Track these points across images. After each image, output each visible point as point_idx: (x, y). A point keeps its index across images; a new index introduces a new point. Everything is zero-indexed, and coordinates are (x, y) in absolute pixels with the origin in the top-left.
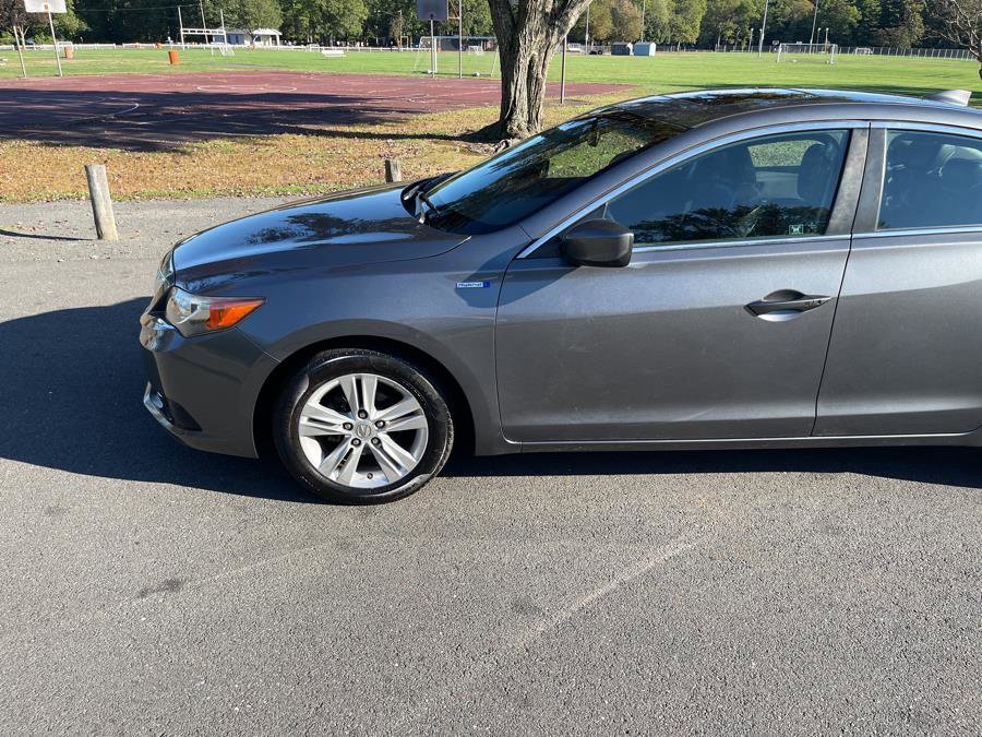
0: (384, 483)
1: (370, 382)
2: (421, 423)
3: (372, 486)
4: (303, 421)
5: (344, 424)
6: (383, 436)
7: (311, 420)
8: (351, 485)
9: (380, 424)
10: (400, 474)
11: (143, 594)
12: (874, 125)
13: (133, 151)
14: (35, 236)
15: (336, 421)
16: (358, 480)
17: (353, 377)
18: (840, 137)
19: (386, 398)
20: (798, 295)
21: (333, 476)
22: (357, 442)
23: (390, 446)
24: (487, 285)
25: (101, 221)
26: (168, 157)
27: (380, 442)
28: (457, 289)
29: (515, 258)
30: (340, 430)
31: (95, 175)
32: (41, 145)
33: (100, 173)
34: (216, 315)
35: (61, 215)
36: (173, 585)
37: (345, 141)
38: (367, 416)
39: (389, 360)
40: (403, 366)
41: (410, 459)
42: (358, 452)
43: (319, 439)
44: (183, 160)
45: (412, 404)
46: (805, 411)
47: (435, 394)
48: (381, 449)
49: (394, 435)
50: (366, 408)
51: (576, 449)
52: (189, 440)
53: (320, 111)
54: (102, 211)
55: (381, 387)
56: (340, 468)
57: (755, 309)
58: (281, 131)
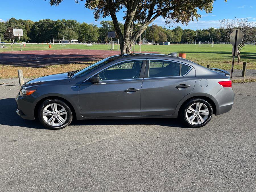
0: (59, 125)
1: (56, 105)
2: (66, 113)
3: (57, 126)
4: (44, 112)
5: (52, 113)
6: (59, 116)
7: (45, 112)
8: (53, 125)
9: (58, 113)
10: (62, 123)
11: (9, 142)
12: (147, 59)
13: (34, 67)
14: (6, 85)
15: (50, 113)
16: (54, 125)
17: (53, 104)
18: (141, 61)
19: (59, 108)
20: (134, 89)
21: (49, 124)
22: (54, 117)
23: (60, 118)
24: (77, 87)
25: (21, 81)
26: (42, 69)
27: (58, 117)
28: (72, 88)
29: (82, 82)
30: (51, 115)
31: (20, 72)
32: (12, 66)
33: (21, 71)
34: (27, 93)
35: (13, 81)
36: (15, 141)
37: (84, 65)
38: (55, 112)
39: (59, 101)
40: (62, 102)
41: (64, 120)
42: (54, 119)
43: (47, 116)
44: (45, 69)
45: (64, 109)
46: (138, 111)
47: (68, 107)
48: (58, 118)
49: (61, 116)
50: (55, 110)
51: (96, 119)
52: (23, 117)
53: (81, 58)
54: (21, 79)
55: (58, 106)
56: (51, 122)
57: (126, 91)
58: (70, 63)
